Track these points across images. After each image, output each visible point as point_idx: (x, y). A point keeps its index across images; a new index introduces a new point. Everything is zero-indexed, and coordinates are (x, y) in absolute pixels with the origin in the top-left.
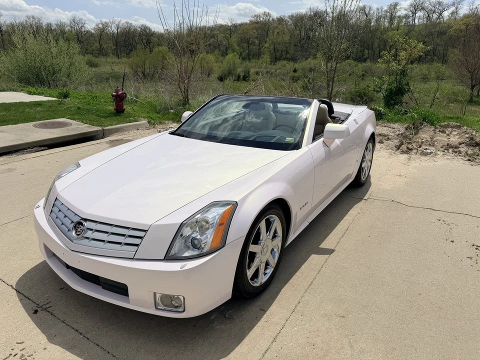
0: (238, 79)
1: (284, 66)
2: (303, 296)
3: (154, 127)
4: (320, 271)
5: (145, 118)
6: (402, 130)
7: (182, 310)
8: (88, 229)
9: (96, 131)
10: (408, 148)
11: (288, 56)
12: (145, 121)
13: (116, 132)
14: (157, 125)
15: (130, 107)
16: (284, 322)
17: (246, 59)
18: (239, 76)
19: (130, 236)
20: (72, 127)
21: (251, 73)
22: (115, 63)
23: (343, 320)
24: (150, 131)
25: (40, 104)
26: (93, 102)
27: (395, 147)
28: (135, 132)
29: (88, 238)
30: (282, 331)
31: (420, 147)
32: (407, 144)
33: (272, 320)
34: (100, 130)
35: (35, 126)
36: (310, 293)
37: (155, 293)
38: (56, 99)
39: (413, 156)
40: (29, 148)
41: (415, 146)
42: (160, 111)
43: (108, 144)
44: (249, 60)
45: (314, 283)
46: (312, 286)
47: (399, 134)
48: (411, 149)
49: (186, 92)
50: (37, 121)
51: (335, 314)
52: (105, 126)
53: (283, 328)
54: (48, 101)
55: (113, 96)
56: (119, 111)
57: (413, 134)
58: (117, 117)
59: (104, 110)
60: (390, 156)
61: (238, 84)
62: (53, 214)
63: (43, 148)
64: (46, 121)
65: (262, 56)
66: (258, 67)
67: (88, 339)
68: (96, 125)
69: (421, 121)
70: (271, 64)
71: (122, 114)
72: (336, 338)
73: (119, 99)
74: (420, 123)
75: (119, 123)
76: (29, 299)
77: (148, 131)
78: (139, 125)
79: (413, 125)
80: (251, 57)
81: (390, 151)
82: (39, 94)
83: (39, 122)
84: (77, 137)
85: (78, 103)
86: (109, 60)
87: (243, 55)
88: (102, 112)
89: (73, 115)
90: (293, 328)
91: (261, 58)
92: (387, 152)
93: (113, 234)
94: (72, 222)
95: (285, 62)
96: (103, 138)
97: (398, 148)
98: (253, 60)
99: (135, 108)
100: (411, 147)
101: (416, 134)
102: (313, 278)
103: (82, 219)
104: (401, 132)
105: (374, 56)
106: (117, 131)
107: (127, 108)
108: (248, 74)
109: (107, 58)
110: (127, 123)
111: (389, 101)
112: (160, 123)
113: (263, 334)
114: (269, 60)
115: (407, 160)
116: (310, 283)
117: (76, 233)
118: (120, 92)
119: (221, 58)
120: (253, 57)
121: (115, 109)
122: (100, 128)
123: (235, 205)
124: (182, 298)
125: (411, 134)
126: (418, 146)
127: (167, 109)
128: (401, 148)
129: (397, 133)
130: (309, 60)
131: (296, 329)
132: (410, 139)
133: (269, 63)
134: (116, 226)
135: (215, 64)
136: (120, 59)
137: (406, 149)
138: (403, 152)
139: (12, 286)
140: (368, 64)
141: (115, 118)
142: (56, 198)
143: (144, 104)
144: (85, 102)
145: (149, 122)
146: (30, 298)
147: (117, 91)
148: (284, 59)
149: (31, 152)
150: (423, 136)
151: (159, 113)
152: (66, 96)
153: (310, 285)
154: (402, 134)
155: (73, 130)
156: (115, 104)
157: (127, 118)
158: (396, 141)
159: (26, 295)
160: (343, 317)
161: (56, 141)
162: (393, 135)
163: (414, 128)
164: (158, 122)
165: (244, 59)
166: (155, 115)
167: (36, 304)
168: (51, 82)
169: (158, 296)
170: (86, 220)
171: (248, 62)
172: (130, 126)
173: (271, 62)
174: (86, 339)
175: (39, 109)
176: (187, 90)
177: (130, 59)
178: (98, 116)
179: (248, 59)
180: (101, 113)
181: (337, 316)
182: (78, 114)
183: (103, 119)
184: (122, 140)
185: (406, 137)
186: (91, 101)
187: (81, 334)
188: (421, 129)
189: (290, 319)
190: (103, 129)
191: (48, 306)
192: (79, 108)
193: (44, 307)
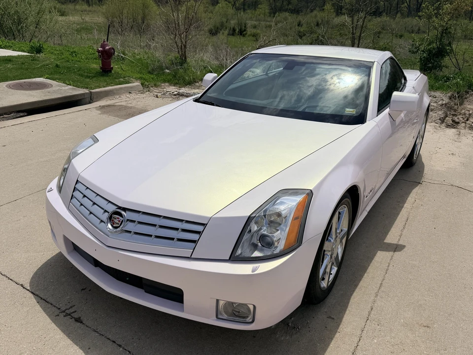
0: (233, 32)
1: (286, 19)
2: (375, 301)
3: (149, 91)
4: (387, 270)
5: (137, 79)
6: (446, 100)
7: (251, 320)
8: (128, 220)
9: (82, 94)
10: (453, 121)
11: (290, 6)
12: (137, 84)
13: (106, 97)
14: (151, 88)
15: (117, 65)
16: (359, 332)
17: (240, 9)
18: (234, 30)
19: (184, 230)
20: (54, 89)
21: (248, 26)
22: (85, 11)
23: (428, 330)
24: (145, 95)
25: (10, 60)
26: (73, 58)
27: (440, 119)
28: (128, 96)
29: (130, 232)
30: (360, 344)
31: (467, 120)
32: (451, 116)
33: (345, 330)
34: (86, 93)
35: (9, 87)
36: (382, 298)
37: (218, 301)
38: (28, 54)
39: (463, 131)
40: (6, 114)
41: (461, 119)
42: (153, 70)
43: (98, 110)
44: (244, 10)
45: (383, 285)
46: (382, 289)
47: (443, 105)
48: (458, 123)
49: (183, 47)
50: (11, 80)
51: (418, 323)
52: (91, 88)
53: (359, 340)
54: (19, 56)
55: (99, 51)
56: (106, 70)
57: (457, 105)
58: (105, 78)
59: (87, 69)
60: (435, 130)
61: (233, 39)
62: (74, 199)
63: (22, 114)
64: (21, 81)
65: (259, 6)
66: (255, 19)
67: (130, 352)
68: (82, 87)
69: (466, 89)
70: (270, 16)
71: (110, 74)
72: (425, 352)
73: (106, 55)
74: (466, 92)
75: (108, 85)
76: (46, 301)
77: (142, 95)
78: (131, 87)
79: (458, 93)
80: (246, 7)
81: (434, 124)
82: (5, 47)
83: (12, 82)
84: (60, 102)
85: (55, 59)
86: (78, 7)
87: (237, 5)
88: (86, 71)
89: (51, 74)
90: (372, 340)
91: (258, 8)
92: (431, 126)
93: (161, 227)
94: (106, 211)
95: (287, 14)
96: (90, 103)
97: (442, 120)
98: (249, 11)
99: (124, 67)
100: (457, 120)
101: (461, 104)
102: (381, 279)
103: (120, 208)
104: (444, 102)
105: (391, 8)
106: (107, 94)
107: (115, 66)
108: (245, 27)
109: (75, 5)
110: (117, 85)
111: (426, 64)
112: (156, 86)
113: (338, 347)
114: (267, 11)
115: (457, 136)
116: (379, 285)
117: (112, 225)
118: (107, 48)
119: (211, 8)
120: (249, 7)
121: (101, 68)
122: (87, 91)
123: (310, 194)
124: (251, 307)
125: (455, 105)
126: (466, 119)
127: (161, 68)
128: (445, 121)
129: (440, 103)
130: (315, 12)
131: (376, 341)
132: (455, 111)
133: (268, 15)
134: (165, 217)
135: (203, 15)
136: (91, 7)
137: (451, 122)
138: (448, 126)
139: (22, 285)
140: (385, 18)
141: (102, 79)
142: (77, 181)
143: (133, 62)
144: (63, 59)
145: (142, 84)
146: (48, 300)
147: (103, 46)
148: (286, 10)
149: (8, 119)
150: (469, 106)
151: (152, 74)
152: (39, 50)
153: (380, 288)
154: (446, 104)
155: (54, 92)
156: (100, 61)
157: (116, 78)
158: (440, 113)
159: (42, 297)
160: (428, 327)
161: (36, 106)
162: (435, 105)
163: (458, 97)
164: (152, 84)
165: (238, 9)
166: (147, 76)
167: (57, 307)
168: (16, 33)
169: (221, 303)
170: (125, 209)
171: (242, 13)
172: (121, 88)
173: (270, 13)
174: (128, 352)
175: (9, 66)
176: (185, 46)
177: (104, 7)
178: (82, 76)
179: (242, 10)
180: (84, 72)
181: (420, 325)
182: (57, 73)
183: (88, 80)
184: (113, 105)
185: (451, 108)
186: (70, 57)
187: (120, 346)
188: (466, 98)
189: (366, 329)
190: (91, 92)
191: (72, 310)
192: (57, 66)
193: (67, 311)
